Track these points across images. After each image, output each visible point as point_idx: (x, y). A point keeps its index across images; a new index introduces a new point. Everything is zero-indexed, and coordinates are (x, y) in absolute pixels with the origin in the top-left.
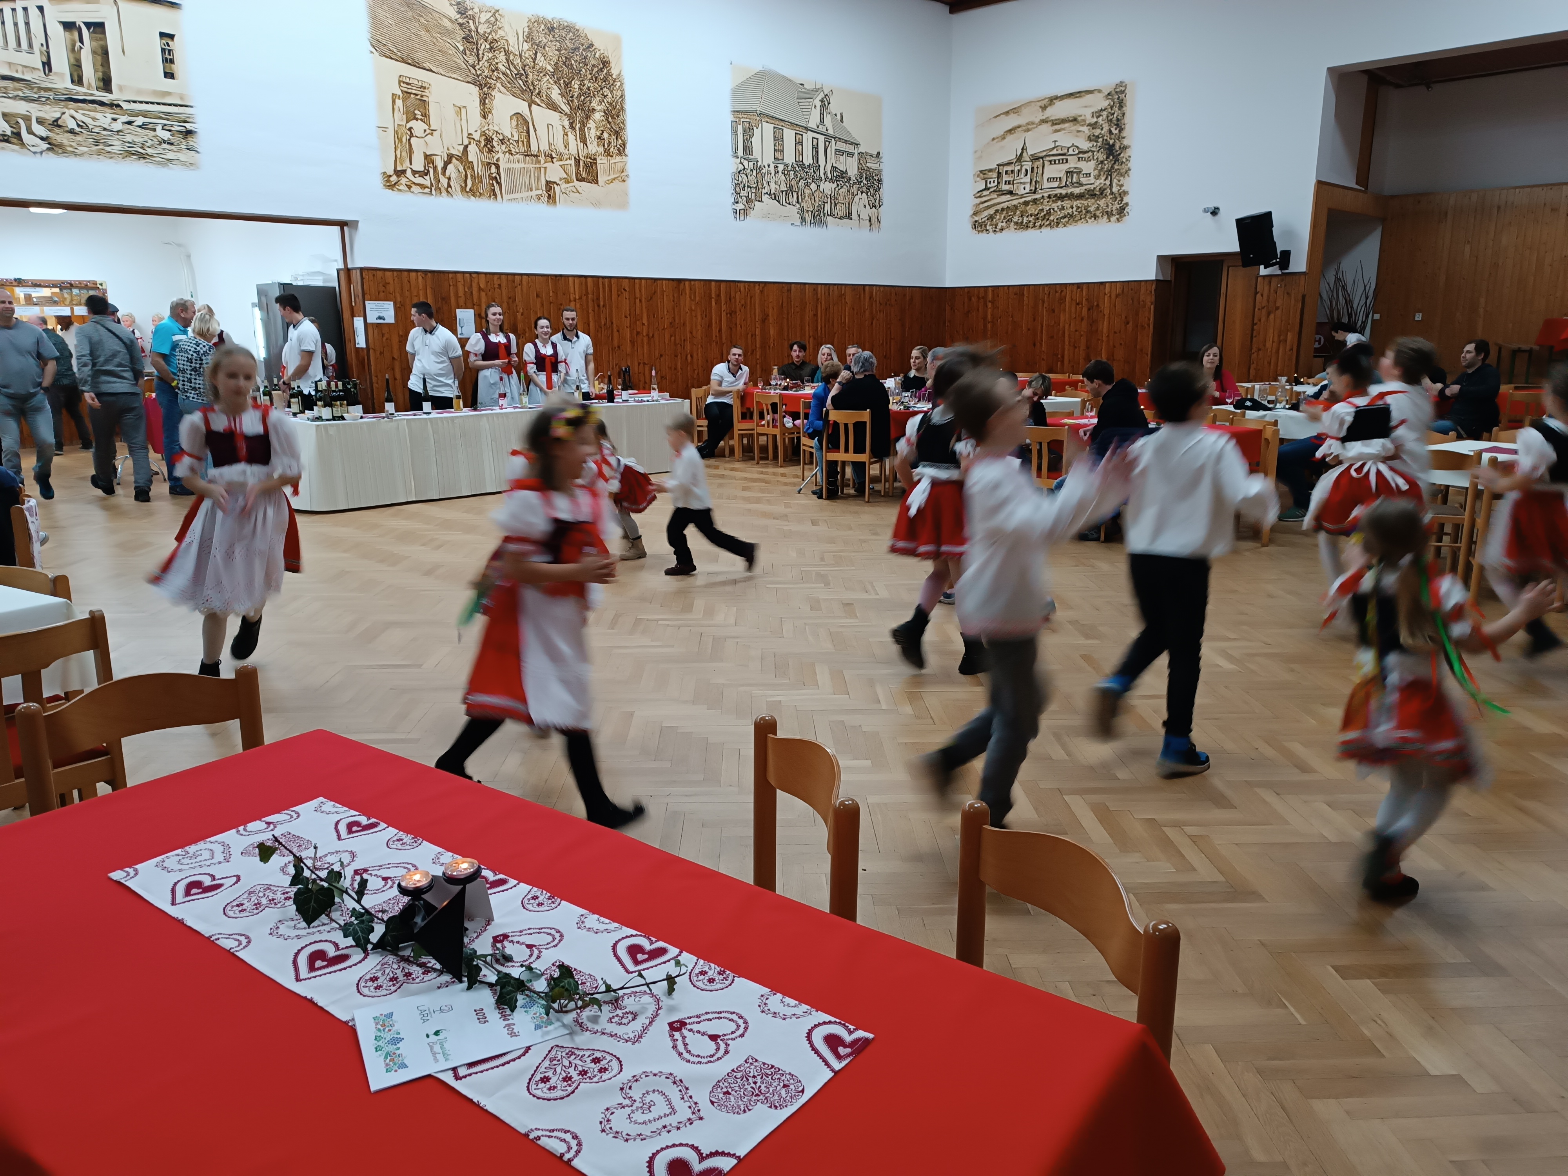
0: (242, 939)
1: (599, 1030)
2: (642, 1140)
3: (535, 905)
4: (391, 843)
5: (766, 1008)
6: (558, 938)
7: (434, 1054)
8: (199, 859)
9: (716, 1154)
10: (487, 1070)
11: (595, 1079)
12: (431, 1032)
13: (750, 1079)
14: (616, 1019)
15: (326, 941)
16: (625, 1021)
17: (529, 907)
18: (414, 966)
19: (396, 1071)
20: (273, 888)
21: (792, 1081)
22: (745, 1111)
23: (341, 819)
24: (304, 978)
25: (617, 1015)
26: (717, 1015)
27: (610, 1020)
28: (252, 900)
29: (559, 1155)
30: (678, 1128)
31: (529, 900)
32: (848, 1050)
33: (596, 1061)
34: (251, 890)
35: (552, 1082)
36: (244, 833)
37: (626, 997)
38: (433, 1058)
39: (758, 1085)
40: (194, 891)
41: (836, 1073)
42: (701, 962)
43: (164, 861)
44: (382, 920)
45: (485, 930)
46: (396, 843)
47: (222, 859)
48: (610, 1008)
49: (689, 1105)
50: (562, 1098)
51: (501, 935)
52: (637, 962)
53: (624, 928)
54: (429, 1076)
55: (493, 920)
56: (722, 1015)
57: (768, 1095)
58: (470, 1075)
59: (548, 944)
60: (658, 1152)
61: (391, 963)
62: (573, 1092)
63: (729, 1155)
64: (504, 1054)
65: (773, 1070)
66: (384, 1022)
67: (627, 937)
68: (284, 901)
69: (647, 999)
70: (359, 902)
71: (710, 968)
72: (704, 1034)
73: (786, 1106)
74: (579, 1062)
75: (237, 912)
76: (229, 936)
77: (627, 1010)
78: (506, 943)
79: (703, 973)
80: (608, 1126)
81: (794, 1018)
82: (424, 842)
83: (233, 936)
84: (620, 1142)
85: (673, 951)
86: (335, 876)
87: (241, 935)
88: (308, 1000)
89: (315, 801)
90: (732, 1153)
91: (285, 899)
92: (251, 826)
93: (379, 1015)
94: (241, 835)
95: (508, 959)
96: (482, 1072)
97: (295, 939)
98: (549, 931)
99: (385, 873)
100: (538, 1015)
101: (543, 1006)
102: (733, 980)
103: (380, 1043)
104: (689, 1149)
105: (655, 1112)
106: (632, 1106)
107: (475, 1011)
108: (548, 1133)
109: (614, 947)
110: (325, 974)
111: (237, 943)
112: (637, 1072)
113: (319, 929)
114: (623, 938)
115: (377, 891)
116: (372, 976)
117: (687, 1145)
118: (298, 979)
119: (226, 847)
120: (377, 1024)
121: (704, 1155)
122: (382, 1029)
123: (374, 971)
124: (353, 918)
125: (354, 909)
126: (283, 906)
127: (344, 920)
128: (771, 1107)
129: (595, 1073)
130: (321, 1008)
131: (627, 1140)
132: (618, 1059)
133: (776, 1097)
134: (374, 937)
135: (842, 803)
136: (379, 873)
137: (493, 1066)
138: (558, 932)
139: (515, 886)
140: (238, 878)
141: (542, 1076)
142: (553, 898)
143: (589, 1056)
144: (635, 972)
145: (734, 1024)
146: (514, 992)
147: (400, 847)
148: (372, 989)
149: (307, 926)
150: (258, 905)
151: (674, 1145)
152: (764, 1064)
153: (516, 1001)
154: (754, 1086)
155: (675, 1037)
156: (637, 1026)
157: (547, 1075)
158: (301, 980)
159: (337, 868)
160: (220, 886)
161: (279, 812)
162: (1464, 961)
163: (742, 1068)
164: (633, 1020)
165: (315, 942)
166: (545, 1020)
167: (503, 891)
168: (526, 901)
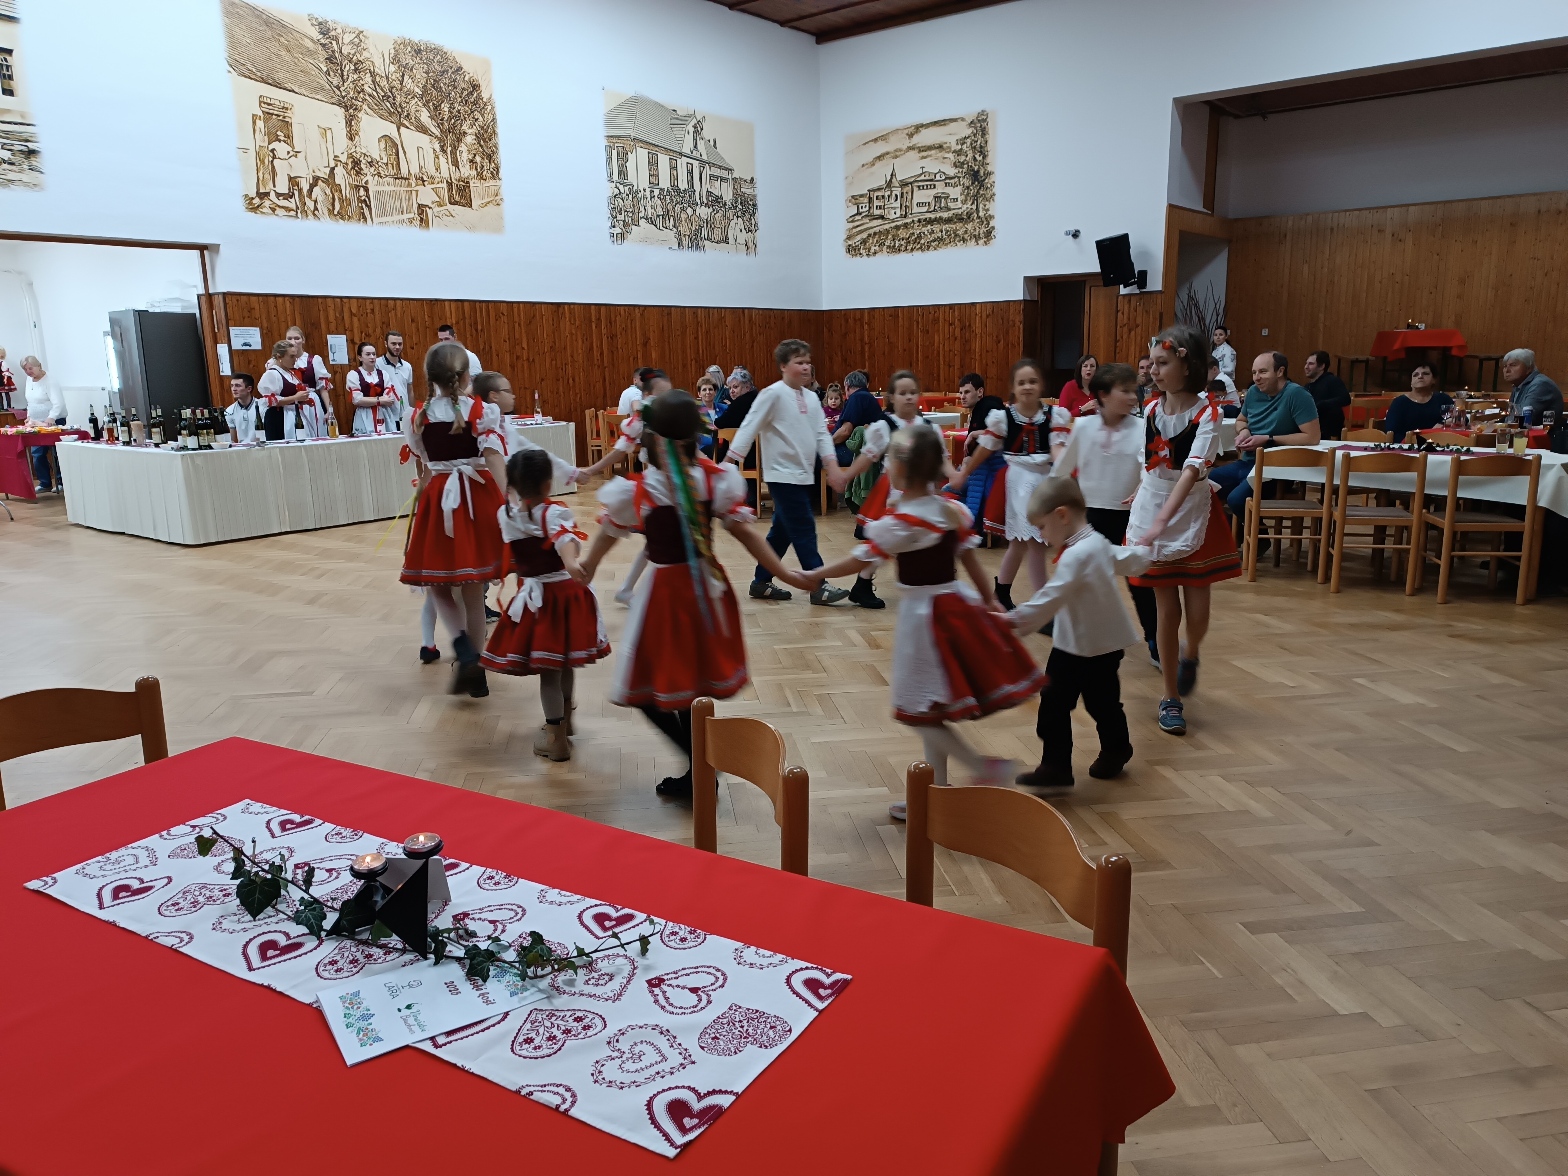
0: (183, 935)
1: (577, 992)
2: (637, 1086)
3: (491, 884)
4: (329, 838)
5: (742, 960)
6: (521, 913)
7: (409, 1026)
8: (122, 864)
9: (714, 1092)
10: (467, 1037)
11: (580, 1036)
12: (403, 1007)
13: (737, 1024)
14: (593, 981)
15: (275, 931)
16: (601, 982)
17: (486, 886)
18: (374, 948)
19: (371, 1045)
20: (208, 886)
21: (778, 1023)
22: (735, 1053)
23: (272, 819)
24: (257, 967)
25: (593, 978)
26: (695, 970)
27: (587, 982)
28: (188, 899)
29: (554, 1107)
30: (672, 1073)
31: (485, 880)
32: (829, 991)
33: (578, 1019)
34: (186, 889)
35: (537, 1042)
36: (168, 837)
37: (599, 961)
38: (408, 1030)
39: (745, 1028)
40: (122, 894)
41: (821, 1012)
42: (671, 924)
43: (84, 868)
44: (332, 908)
45: (444, 910)
46: (335, 837)
47: (148, 863)
48: (585, 972)
49: (679, 1051)
50: (549, 1056)
51: (461, 914)
52: (605, 929)
53: (587, 899)
54: (407, 1047)
55: (450, 901)
56: (699, 969)
57: (757, 1036)
58: (450, 1042)
59: (511, 919)
60: (655, 1096)
61: (348, 946)
62: (560, 1049)
63: (726, 1092)
64: (483, 1021)
65: (758, 1014)
66: (352, 1001)
67: (591, 907)
68: (223, 898)
69: (620, 961)
70: (306, 891)
71: (680, 929)
72: (684, 988)
73: (776, 1045)
74: (559, 1022)
75: (173, 911)
76: (169, 934)
77: (602, 972)
78: (467, 921)
79: (674, 933)
80: (600, 1077)
81: (771, 967)
82: (365, 834)
83: (173, 934)
84: (614, 1090)
85: (641, 916)
86: (277, 869)
87: (182, 932)
88: (266, 987)
89: (241, 803)
90: (729, 1090)
91: (224, 896)
92: (174, 830)
93: (345, 995)
94: (166, 839)
95: (473, 934)
96: (462, 1039)
97: (242, 932)
98: (510, 907)
99: (329, 865)
100: (511, 983)
101: (516, 975)
102: (705, 939)
103: (350, 1020)
104: (686, 1090)
105: (646, 1062)
106: (621, 1057)
107: (446, 984)
108: (540, 1089)
109: (580, 917)
110: (280, 962)
111: (178, 940)
112: (623, 1026)
113: (266, 921)
114: (587, 908)
115: (322, 882)
116: (331, 960)
117: (683, 1087)
118: (251, 969)
119: (151, 852)
120: (344, 1002)
121: (702, 1094)
122: (350, 1007)
123: (332, 955)
124: (302, 908)
125: (302, 898)
126: (223, 903)
127: (292, 911)
128: (761, 1047)
129: (579, 1031)
130: (281, 993)
131: (622, 1088)
132: (601, 1016)
133: (765, 1038)
134: (328, 924)
135: (791, 771)
136: (321, 866)
137: (473, 1032)
138: (520, 907)
139: (468, 869)
140: (170, 879)
141: (525, 1037)
142: (510, 876)
143: (571, 1016)
144: (605, 937)
145: (712, 977)
146: (486, 962)
147: (340, 840)
148: (332, 972)
149: (252, 919)
150: (195, 903)
151: (670, 1089)
152: (748, 1009)
153: (489, 970)
154: (741, 1029)
155: (655, 993)
156: (615, 985)
157: (530, 1036)
158: (254, 970)
159: (278, 861)
160: (151, 888)
161: (203, 816)
162: (1359, 911)
163: (727, 1015)
164: (610, 980)
165: (264, 933)
166: (519, 987)
167: (456, 874)
168: (481, 881)
